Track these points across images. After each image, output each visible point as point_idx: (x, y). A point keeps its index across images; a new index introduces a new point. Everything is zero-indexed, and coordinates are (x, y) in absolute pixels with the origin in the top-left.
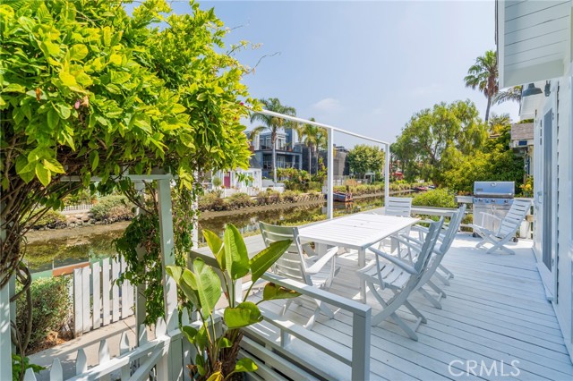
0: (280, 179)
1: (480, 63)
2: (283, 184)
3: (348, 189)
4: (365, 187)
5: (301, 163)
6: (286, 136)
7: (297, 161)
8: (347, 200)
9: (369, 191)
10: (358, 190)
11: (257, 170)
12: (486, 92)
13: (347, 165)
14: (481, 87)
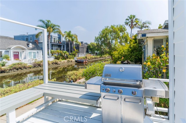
0: (53, 55)
1: (129, 18)
2: (54, 57)
3: (86, 58)
4: (94, 57)
5: (65, 48)
6: (58, 37)
7: (64, 47)
8: (84, 62)
9: (95, 58)
10: (91, 58)
11: (39, 51)
12: (131, 27)
13: (87, 49)
14: (129, 26)
